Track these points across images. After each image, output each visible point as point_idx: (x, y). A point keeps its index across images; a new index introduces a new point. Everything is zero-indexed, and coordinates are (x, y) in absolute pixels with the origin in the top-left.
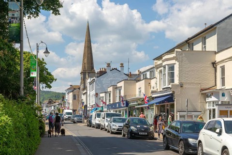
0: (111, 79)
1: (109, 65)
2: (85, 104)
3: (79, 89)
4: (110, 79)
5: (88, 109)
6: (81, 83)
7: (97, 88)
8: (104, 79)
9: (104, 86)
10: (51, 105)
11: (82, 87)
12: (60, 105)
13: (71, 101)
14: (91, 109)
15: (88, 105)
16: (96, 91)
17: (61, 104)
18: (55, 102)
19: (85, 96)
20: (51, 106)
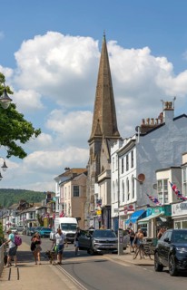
0: (175, 139)
1: (169, 107)
2: (104, 203)
3: (86, 173)
4: (172, 140)
5: (114, 214)
6: (91, 161)
7: (142, 161)
8: (160, 140)
9: (159, 157)
10: (25, 211)
11: (92, 169)
12: (43, 210)
13: (68, 200)
14: (123, 213)
15: (114, 206)
16: (138, 169)
17: (46, 208)
18: (32, 206)
19: (104, 186)
20: (25, 213)
